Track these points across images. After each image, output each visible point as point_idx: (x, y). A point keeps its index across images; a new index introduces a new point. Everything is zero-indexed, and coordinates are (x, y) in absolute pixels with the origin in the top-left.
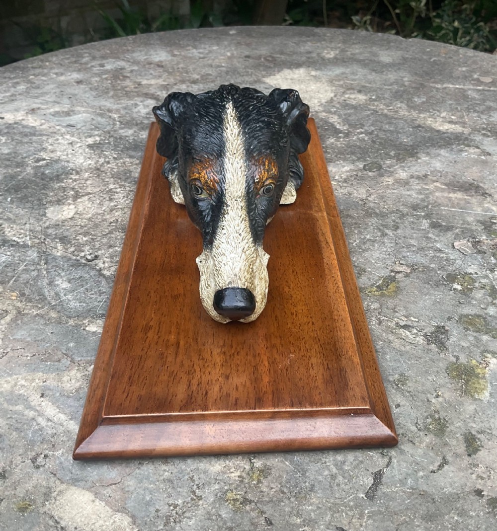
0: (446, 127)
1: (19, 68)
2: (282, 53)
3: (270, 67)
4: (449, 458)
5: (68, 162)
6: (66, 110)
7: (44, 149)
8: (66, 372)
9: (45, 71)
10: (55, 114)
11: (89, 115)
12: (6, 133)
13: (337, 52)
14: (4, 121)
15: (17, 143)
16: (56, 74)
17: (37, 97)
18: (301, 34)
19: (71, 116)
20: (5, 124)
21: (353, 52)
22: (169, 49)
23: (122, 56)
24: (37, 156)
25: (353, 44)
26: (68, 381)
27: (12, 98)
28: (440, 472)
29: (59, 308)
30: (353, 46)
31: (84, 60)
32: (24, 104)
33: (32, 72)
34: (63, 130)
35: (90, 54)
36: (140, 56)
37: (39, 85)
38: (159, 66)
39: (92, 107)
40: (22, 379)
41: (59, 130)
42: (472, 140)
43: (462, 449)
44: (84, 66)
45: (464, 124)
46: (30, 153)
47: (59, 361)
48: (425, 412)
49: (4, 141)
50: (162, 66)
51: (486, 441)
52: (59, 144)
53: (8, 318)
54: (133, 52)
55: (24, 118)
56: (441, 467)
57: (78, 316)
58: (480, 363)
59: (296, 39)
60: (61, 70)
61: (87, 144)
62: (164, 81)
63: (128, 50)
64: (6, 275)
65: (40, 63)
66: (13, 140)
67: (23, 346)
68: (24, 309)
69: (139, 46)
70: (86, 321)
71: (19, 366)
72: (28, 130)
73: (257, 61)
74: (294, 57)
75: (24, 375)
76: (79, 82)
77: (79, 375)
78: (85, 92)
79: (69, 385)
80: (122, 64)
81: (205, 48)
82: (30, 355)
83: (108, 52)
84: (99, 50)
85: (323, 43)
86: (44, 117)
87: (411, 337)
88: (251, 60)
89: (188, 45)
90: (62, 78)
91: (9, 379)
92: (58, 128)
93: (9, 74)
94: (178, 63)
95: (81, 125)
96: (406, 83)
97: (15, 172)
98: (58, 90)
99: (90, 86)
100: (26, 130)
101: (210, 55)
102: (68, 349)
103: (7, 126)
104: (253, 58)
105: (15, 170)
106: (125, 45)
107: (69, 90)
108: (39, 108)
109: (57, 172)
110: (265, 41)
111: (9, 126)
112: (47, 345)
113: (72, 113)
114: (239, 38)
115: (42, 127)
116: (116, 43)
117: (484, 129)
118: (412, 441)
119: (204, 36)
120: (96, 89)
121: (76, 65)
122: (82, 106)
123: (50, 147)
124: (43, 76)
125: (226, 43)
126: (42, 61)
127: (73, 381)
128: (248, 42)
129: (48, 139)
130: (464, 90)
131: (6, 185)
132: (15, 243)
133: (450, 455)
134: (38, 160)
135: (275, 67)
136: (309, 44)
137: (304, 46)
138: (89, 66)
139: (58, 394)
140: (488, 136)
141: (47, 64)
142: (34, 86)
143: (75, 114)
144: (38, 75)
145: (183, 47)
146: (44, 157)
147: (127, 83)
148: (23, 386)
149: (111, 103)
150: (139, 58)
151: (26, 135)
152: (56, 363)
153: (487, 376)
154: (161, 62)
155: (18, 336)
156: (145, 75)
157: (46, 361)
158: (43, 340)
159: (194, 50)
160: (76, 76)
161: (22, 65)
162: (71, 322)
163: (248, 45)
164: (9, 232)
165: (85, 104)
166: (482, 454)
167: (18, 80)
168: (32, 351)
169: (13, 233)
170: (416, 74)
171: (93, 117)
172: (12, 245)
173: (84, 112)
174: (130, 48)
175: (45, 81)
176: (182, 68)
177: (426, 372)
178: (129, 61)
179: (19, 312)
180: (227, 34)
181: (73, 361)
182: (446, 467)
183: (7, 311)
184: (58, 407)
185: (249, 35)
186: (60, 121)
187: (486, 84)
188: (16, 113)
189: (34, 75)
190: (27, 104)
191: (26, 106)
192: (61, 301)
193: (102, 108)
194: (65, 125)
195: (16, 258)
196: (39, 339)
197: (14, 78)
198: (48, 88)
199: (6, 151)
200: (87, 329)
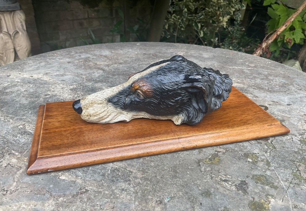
1: (43, 56)
2: (160, 53)
5: (60, 96)
6: (62, 74)
7: (50, 90)
8: (47, 201)
9: (54, 57)
10: (56, 75)
11: (72, 76)
12: (33, 83)
14: (33, 78)
15: (37, 87)
16: (59, 59)
17: (49, 68)
18: (168, 46)
19: (64, 76)
20: (33, 79)
21: (192, 53)
22: (110, 50)
23: (89, 53)
24: (46, 93)
25: (191, 50)
27: (38, 68)
31: (72, 54)
32: (43, 71)
33: (48, 58)
34: (60, 82)
35: (75, 51)
36: (97, 52)
37: (51, 63)
38: (105, 57)
39: (74, 73)
40: (24, 204)
41: (57, 82)
42: (248, 91)
44: (71, 56)
45: (244, 84)
46: (43, 92)
47: (44, 195)
49: (31, 86)
50: (107, 57)
52: (57, 88)
53: (21, 171)
54: (94, 51)
55: (42, 76)
59: (166, 48)
60: (61, 57)
61: (70, 88)
62: (107, 63)
64: (23, 149)
65: (52, 54)
66: (36, 86)
69: (97, 49)
70: (60, 174)
71: (23, 197)
72: (43, 82)
73: (149, 56)
74: (165, 54)
75: (25, 202)
76: (69, 62)
77: (53, 203)
78: (72, 66)
79: (48, 208)
80: (89, 55)
81: (126, 50)
82: (29, 191)
83: (83, 50)
84: (79, 50)
85: (178, 49)
86: (51, 77)
88: (146, 55)
89: (119, 49)
90: (62, 61)
91: (17, 204)
92: (57, 81)
93: (38, 58)
94: (114, 56)
95: (68, 80)
96: (216, 66)
97: (35, 100)
98: (59, 65)
99: (74, 64)
100: (42, 82)
101: (128, 53)
102: (49, 188)
103: (34, 80)
105: (35, 99)
106: (91, 48)
107: (64, 66)
108: (49, 73)
109: (55, 100)
110: (153, 48)
111: (35, 80)
112: (39, 186)
113: (64, 75)
114: (141, 47)
115: (49, 81)
116: (87, 47)
117: (253, 86)
119: (126, 45)
120: (76, 65)
121: (68, 55)
122: (70, 73)
123: (52, 90)
124: (53, 59)
125: (135, 48)
126: (53, 53)
127: (50, 206)
128: (145, 48)
129: (52, 86)
130: (243, 69)
131: (30, 106)
132: (30, 133)
134: (46, 95)
135: (157, 58)
136: (172, 49)
137: (169, 50)
138: (74, 56)
140: (256, 89)
141: (56, 55)
142: (48, 63)
143: (66, 76)
144: (51, 59)
145: (116, 50)
146: (49, 94)
147: (91, 63)
149: (82, 71)
150: (96, 54)
151: (42, 84)
154: (106, 55)
156: (99, 60)
157: (37, 194)
158: (37, 183)
159: (121, 51)
160: (68, 60)
161: (44, 55)
162: (53, 174)
164: (28, 127)
165: (70, 71)
167: (42, 61)
168: (31, 188)
169: (30, 128)
170: (220, 62)
171: (74, 77)
172: (28, 134)
173: (70, 75)
174: (93, 49)
175: (54, 61)
176: (116, 58)
178: (92, 55)
180: (136, 45)
183: (21, 167)
185: (146, 46)
186: (59, 78)
187: (252, 67)
188: (39, 75)
189: (49, 59)
190: (44, 71)
191: (44, 72)
193: (78, 73)
194: (61, 80)
196: (35, 182)
197: (40, 60)
198: (55, 64)
199: (32, 91)
200: (60, 178)
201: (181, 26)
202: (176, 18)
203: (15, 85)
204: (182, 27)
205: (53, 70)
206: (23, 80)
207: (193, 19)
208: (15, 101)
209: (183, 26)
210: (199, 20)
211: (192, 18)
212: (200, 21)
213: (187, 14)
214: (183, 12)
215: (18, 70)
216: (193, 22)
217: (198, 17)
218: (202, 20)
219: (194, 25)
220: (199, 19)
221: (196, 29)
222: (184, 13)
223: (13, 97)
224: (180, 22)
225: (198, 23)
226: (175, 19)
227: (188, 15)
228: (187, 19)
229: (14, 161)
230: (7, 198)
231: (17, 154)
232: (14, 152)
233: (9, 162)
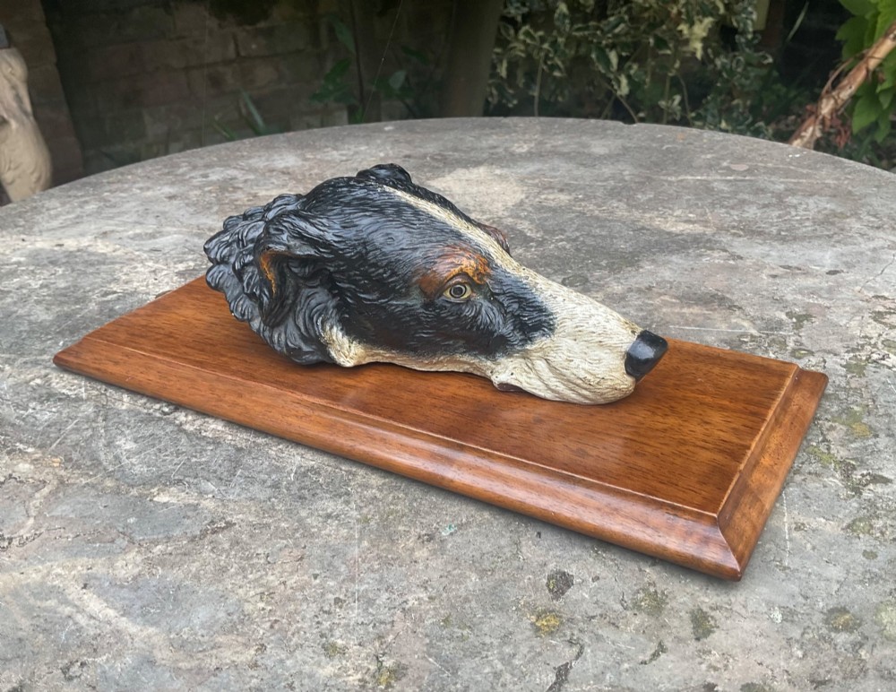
1: (89, 184)
2: (456, 150)
3: (438, 168)
5: (148, 294)
6: (150, 231)
7: (116, 280)
8: (121, 556)
9: (126, 186)
10: (135, 237)
11: (181, 236)
12: (63, 263)
13: (533, 145)
14: (63, 249)
15: (79, 274)
16: (141, 189)
17: (111, 218)
18: (483, 127)
19: (157, 238)
20: (65, 252)
21: (555, 144)
22: (299, 152)
23: (234, 165)
24: (105, 289)
25: (555, 134)
26: (122, 567)
27: (77, 220)
29: (118, 475)
30: (556, 136)
31: (181, 171)
32: (93, 227)
33: (108, 188)
34: (145, 255)
35: (190, 163)
36: (259, 162)
37: (116, 203)
38: (283, 173)
39: (187, 226)
40: (58, 566)
41: (139, 256)
44: (179, 178)
46: (96, 286)
47: (113, 541)
49: (60, 272)
50: (289, 173)
52: (136, 272)
53: (46, 491)
54: (250, 158)
55: (91, 243)
57: (144, 484)
59: (476, 133)
60: (148, 184)
61: (176, 271)
62: (289, 190)
63: (243, 156)
64: (48, 437)
65: (120, 177)
66: (73, 271)
67: (63, 524)
68: (69, 478)
69: (258, 151)
70: (155, 490)
71: (55, 550)
72: (96, 258)
73: (421, 161)
74: (472, 154)
75: (62, 561)
76: (171, 197)
77: (139, 559)
78: (179, 209)
79: (124, 572)
80: (232, 172)
81: (349, 149)
82: (71, 536)
83: (215, 159)
84: (202, 158)
85: (513, 135)
86: (119, 241)
88: (412, 160)
89: (327, 147)
90: (149, 193)
91: (40, 567)
92: (137, 253)
93: (75, 192)
94: (311, 168)
95: (170, 248)
96: (627, 178)
97: (73, 310)
98: (141, 208)
99: (187, 201)
100: (93, 258)
101: (357, 156)
102: (127, 526)
103: (67, 254)
104: (415, 158)
105: (73, 307)
106: (238, 150)
107: (156, 208)
108: (112, 231)
109: (132, 307)
110: (433, 136)
111: (70, 254)
112: (98, 522)
113: (158, 235)
114: (397, 135)
115: (114, 254)
116: (227, 148)
119: (349, 135)
120: (195, 205)
121: (168, 177)
122: (174, 226)
123: (124, 277)
124: (122, 192)
125: (379, 141)
126: (122, 174)
127: (130, 567)
128: (409, 139)
129: (122, 267)
131: (59, 327)
132: (64, 397)
134: (106, 294)
135: (444, 167)
136: (495, 137)
137: (487, 140)
138: (188, 177)
139: (108, 584)
141: (129, 177)
142: (108, 204)
143: (163, 236)
144: (115, 192)
145: (319, 149)
146: (115, 289)
147: (239, 195)
148: (58, 575)
149: (214, 220)
150: (256, 166)
151: (92, 265)
152: (108, 545)
154: (287, 168)
155: (58, 511)
156: (265, 184)
157: (94, 543)
158: (92, 516)
159: (335, 152)
160: (168, 190)
161: (94, 180)
162: (134, 492)
163: (409, 142)
164: (58, 383)
165: (177, 223)
167: (87, 199)
168: (75, 530)
169: (63, 384)
170: (641, 166)
171: (187, 238)
172: (60, 400)
173: (175, 233)
174: (245, 154)
175: (125, 198)
176: (316, 174)
178: (242, 169)
179: (62, 482)
180: (381, 131)
181: (132, 541)
183: (45, 482)
184: (106, 600)
185: (412, 131)
186: (142, 245)
188: (81, 238)
189: (110, 191)
190: (97, 226)
191: (96, 229)
192: (122, 467)
193: (201, 226)
194: (147, 249)
195: (64, 415)
196: (86, 514)
197: (82, 196)
198: (128, 206)
199: (63, 285)
200: (155, 499)
201: (549, 63)
202: (532, 38)
203: (13, 274)
204: (554, 67)
205: (125, 223)
206: (36, 255)
207: (590, 39)
208: (14, 315)
209: (559, 63)
210: (610, 41)
211: (586, 33)
212: (616, 41)
213: (567, 21)
214: (556, 15)
215: (15, 230)
216: (593, 46)
217: (606, 29)
218: (623, 39)
219: (593, 56)
220: (610, 35)
221: (603, 71)
222: (558, 19)
223: (9, 304)
224: (549, 51)
225: (607, 50)
226: (528, 41)
227: (572, 24)
228: (569, 38)
229: (24, 467)
230: (13, 555)
231: (30, 450)
232: (21, 446)
233: (10, 472)
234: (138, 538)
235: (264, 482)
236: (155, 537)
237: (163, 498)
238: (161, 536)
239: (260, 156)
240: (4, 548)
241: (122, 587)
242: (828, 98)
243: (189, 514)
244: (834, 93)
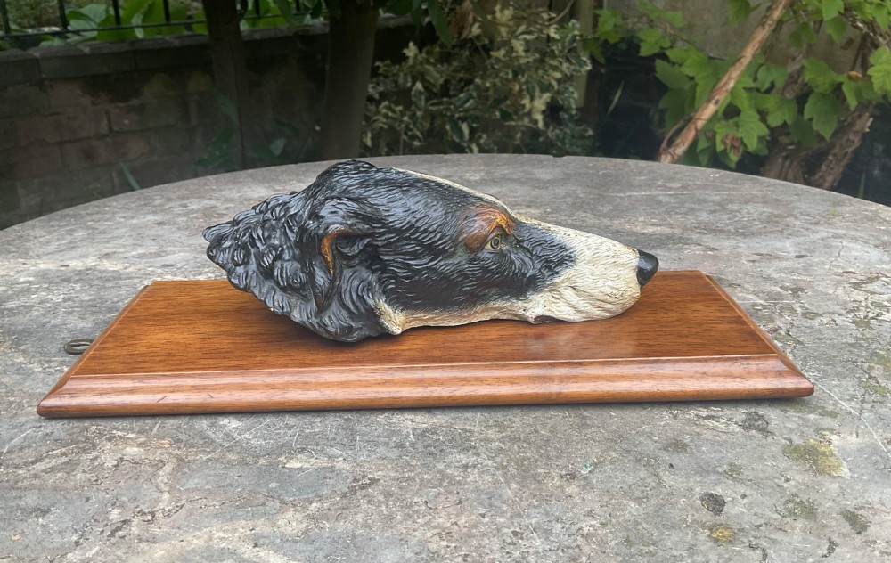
0: (650, 230)
1: (68, 215)
4: (835, 538)
6: (153, 251)
8: (280, 516)
9: (107, 216)
10: (140, 257)
12: (78, 280)
14: (70, 268)
15: (99, 288)
16: (124, 218)
17: (107, 242)
19: (163, 256)
20: (74, 271)
26: (286, 525)
27: (72, 245)
28: (833, 555)
29: (238, 449)
32: (92, 250)
33: (89, 218)
34: (159, 271)
35: (162, 196)
37: (104, 230)
40: (217, 531)
41: (152, 271)
42: (688, 239)
43: (846, 528)
44: (159, 208)
45: (670, 225)
46: (123, 297)
47: (264, 504)
48: (781, 497)
51: (871, 516)
53: (168, 468)
54: (221, 190)
55: (97, 263)
56: (831, 550)
57: (269, 454)
58: (821, 442)
60: (130, 214)
63: (213, 190)
64: (145, 423)
65: (96, 209)
66: (91, 286)
67: (203, 495)
68: (187, 456)
70: (282, 458)
71: (207, 517)
72: (110, 275)
75: (219, 526)
76: (160, 224)
77: (299, 516)
78: (174, 232)
79: (290, 529)
80: (212, 203)
82: (217, 504)
86: (126, 260)
87: (723, 426)
90: (135, 221)
91: (199, 533)
92: (150, 269)
93: (57, 222)
95: (183, 263)
96: (581, 195)
98: (133, 233)
99: (177, 226)
100: (106, 274)
102: (270, 490)
103: (76, 273)
106: (205, 185)
107: (149, 232)
108: (114, 253)
111: (80, 273)
112: (238, 490)
113: (163, 254)
115: (127, 271)
117: (696, 228)
118: (781, 529)
120: (187, 228)
121: (147, 208)
122: (176, 246)
124: (106, 221)
126: (98, 207)
127: (294, 524)
130: (654, 197)
133: (836, 535)
138: (167, 207)
139: (279, 540)
140: (705, 234)
141: (107, 209)
142: (97, 231)
143: (169, 254)
144: (99, 221)
148: (223, 539)
150: (231, 196)
151: (108, 280)
152: (261, 508)
153: (835, 453)
155: (191, 484)
157: (244, 507)
160: (151, 218)
162: (262, 461)
165: (177, 243)
166: (872, 529)
167: (72, 227)
170: (588, 186)
171: (194, 255)
173: (180, 251)
174: (214, 187)
175: (111, 225)
177: (761, 458)
178: (218, 199)
179: (180, 460)
181: (283, 502)
182: (837, 549)
183: (162, 461)
184: (284, 555)
186: (151, 262)
187: (675, 189)
188: (85, 260)
189: (92, 221)
190: (95, 249)
191: (95, 251)
192: (237, 442)
194: (159, 266)
196: (222, 484)
197: (65, 225)
198: (117, 232)
199: (87, 298)
200: (287, 466)
201: (410, 133)
204: (413, 137)
205: (124, 246)
206: (45, 275)
208: (49, 325)
215: (10, 255)
223: (37, 317)
224: (409, 122)
229: (132, 451)
230: (163, 526)
231: (131, 436)
232: (120, 433)
233: (120, 456)
234: (289, 499)
235: (388, 444)
236: (305, 497)
237: (294, 464)
238: (310, 496)
239: (230, 189)
240: (149, 521)
241: (296, 542)
242: (666, 154)
243: (329, 475)
244: (670, 150)
